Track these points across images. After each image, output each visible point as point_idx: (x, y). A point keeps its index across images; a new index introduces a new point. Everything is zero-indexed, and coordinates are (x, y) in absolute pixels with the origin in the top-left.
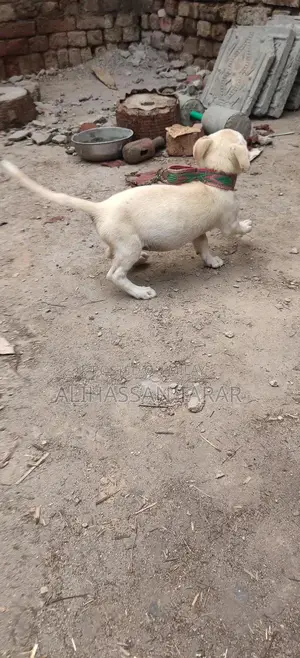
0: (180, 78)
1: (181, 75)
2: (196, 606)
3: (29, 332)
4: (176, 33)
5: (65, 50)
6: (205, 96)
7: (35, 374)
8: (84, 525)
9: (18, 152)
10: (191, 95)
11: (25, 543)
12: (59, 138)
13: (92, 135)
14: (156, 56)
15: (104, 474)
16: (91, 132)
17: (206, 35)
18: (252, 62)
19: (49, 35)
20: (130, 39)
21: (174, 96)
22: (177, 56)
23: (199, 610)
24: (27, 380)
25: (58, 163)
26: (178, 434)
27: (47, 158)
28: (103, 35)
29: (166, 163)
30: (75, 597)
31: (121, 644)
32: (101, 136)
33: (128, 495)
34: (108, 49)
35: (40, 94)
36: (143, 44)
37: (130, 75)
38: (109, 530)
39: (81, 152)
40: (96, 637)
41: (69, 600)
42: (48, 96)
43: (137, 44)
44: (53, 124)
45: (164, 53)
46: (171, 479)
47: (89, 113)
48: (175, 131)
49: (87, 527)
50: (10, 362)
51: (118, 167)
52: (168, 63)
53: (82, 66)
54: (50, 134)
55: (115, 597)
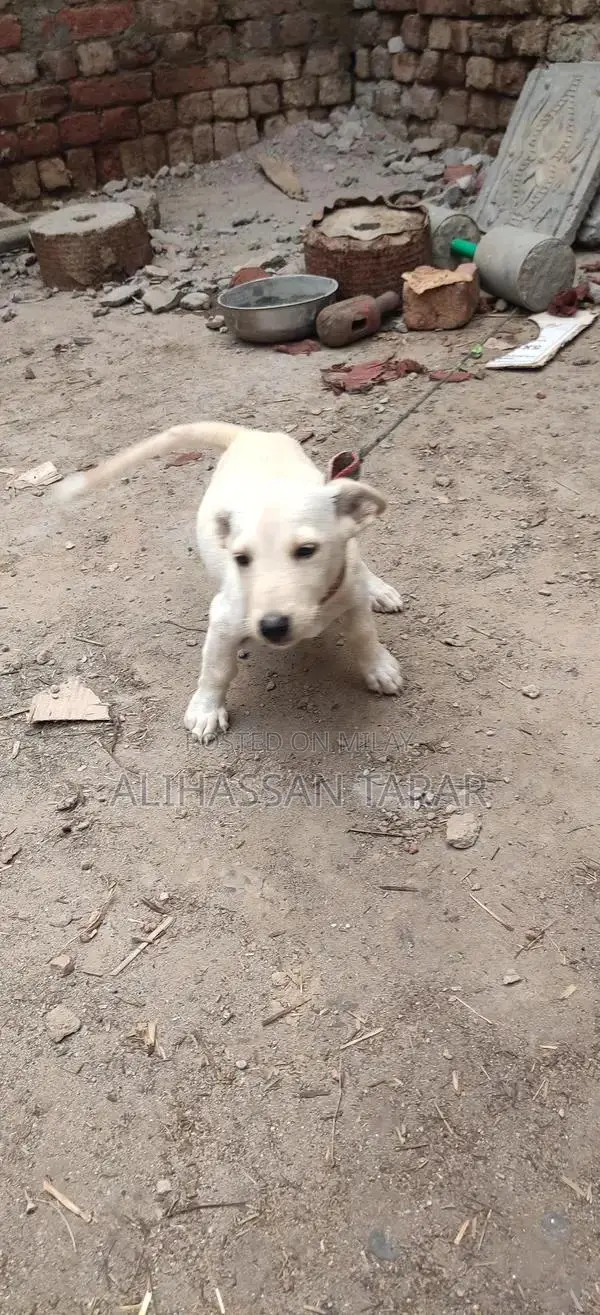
0: (433, 173)
1: (432, 168)
2: (462, 1245)
3: (136, 678)
4: (425, 83)
5: (207, 127)
6: (482, 208)
7: (146, 761)
8: (241, 1064)
9: (116, 328)
10: (453, 206)
11: (129, 1090)
12: (194, 298)
13: (258, 291)
14: (383, 131)
15: (279, 964)
16: (255, 286)
17: (483, 86)
18: (578, 136)
19: (176, 97)
20: (331, 99)
21: (418, 210)
22: (425, 129)
23: (469, 1254)
24: (133, 771)
25: (191, 348)
26: (426, 893)
27: (170, 338)
28: (280, 92)
29: (403, 345)
30: (222, 1205)
31: (311, 1308)
32: (274, 294)
33: (325, 1010)
34: (289, 121)
35: (158, 215)
36: (358, 108)
37: (331, 171)
38: (287, 1077)
39: (236, 326)
40: (262, 1290)
41: (210, 1211)
42: (174, 218)
43: (345, 109)
44: (182, 271)
45: (399, 125)
46: (412, 982)
47: (252, 249)
48: (421, 280)
49: (246, 1068)
50: (102, 735)
51: (308, 355)
52: (406, 144)
53: (238, 157)
54: (177, 291)
55: (301, 1212)
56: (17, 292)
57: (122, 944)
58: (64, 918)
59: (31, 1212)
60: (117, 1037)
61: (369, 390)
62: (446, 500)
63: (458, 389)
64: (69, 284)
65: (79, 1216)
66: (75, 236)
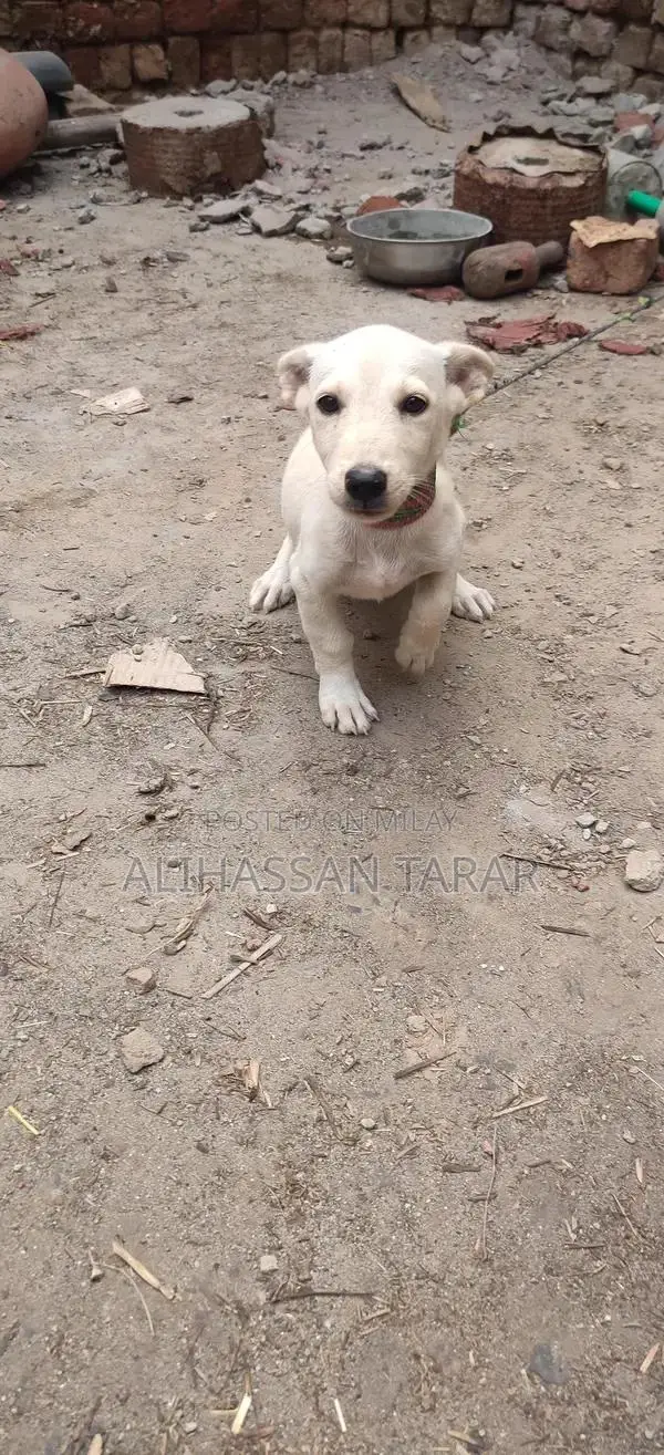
0: (601, 119)
1: (600, 112)
2: (650, 1375)
4: (600, 14)
5: (338, 32)
6: (662, 161)
7: (249, 746)
8: (367, 1123)
9: (217, 247)
10: (630, 153)
11: (224, 1139)
12: (311, 224)
13: (393, 223)
14: (543, 65)
15: (415, 1006)
16: (392, 216)
20: (486, 19)
21: (595, 150)
22: (594, 68)
23: (659, 1386)
24: (232, 757)
25: (307, 280)
26: (598, 940)
27: (283, 267)
28: (428, 5)
29: (562, 306)
30: (344, 1294)
31: (458, 1435)
32: (412, 229)
33: (474, 1067)
34: (434, 38)
35: (272, 123)
36: (516, 34)
37: (478, 101)
38: (427, 1146)
39: (366, 260)
40: (394, 1406)
41: (327, 1299)
42: (289, 131)
43: (501, 35)
44: (300, 192)
45: (564, 59)
46: (583, 1045)
47: (383, 178)
48: (592, 231)
49: (374, 1128)
50: (195, 710)
51: (449, 303)
52: (570, 82)
53: (369, 72)
54: (293, 213)
55: (444, 1313)
56: (99, 191)
57: (215, 964)
58: (143, 923)
59: (96, 1280)
60: (208, 1074)
61: (523, 351)
62: (617, 486)
63: (630, 362)
64: (162, 190)
65: (158, 1290)
66: (175, 132)
